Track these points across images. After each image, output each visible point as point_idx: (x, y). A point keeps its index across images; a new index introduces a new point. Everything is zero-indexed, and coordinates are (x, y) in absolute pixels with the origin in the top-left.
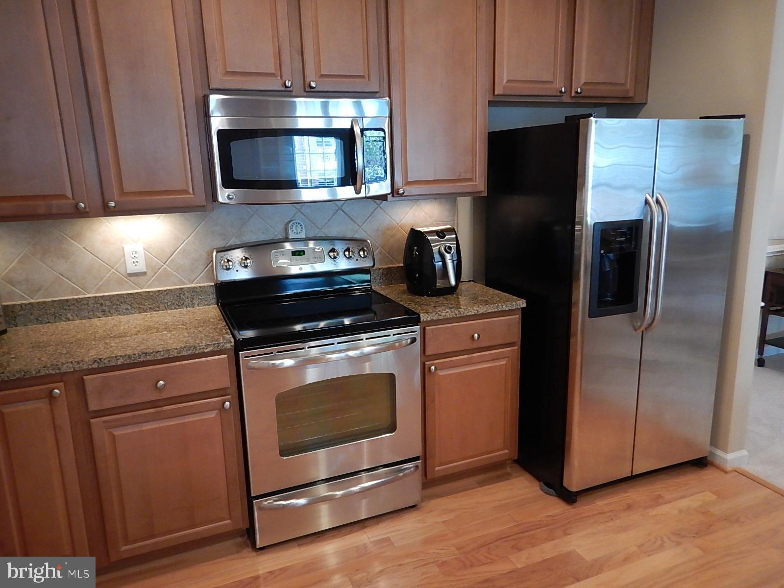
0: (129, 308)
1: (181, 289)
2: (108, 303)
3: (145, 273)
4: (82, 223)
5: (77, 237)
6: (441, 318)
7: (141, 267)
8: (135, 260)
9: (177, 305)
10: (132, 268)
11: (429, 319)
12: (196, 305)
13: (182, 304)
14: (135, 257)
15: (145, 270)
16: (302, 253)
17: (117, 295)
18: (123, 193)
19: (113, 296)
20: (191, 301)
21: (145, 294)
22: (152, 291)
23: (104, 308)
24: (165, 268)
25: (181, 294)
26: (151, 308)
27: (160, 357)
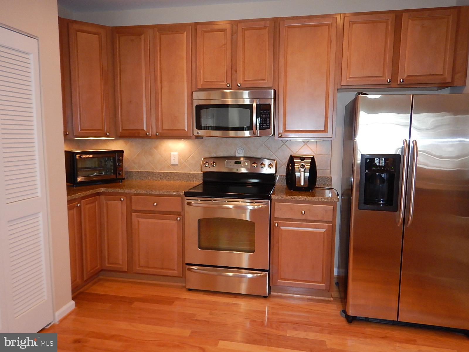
0: (170, 178)
1: (189, 173)
2: (163, 175)
3: (177, 165)
4: (158, 142)
5: (156, 148)
6: (283, 199)
7: (176, 162)
8: (174, 159)
9: (187, 180)
10: (173, 162)
11: (276, 198)
12: (194, 181)
13: (189, 180)
14: (174, 158)
15: (177, 163)
16: (240, 163)
17: (166, 172)
18: (163, 130)
19: (165, 172)
20: (193, 179)
21: (176, 173)
22: (179, 173)
23: (161, 177)
24: (185, 164)
25: (189, 175)
26: (177, 180)
27: (156, 193)
